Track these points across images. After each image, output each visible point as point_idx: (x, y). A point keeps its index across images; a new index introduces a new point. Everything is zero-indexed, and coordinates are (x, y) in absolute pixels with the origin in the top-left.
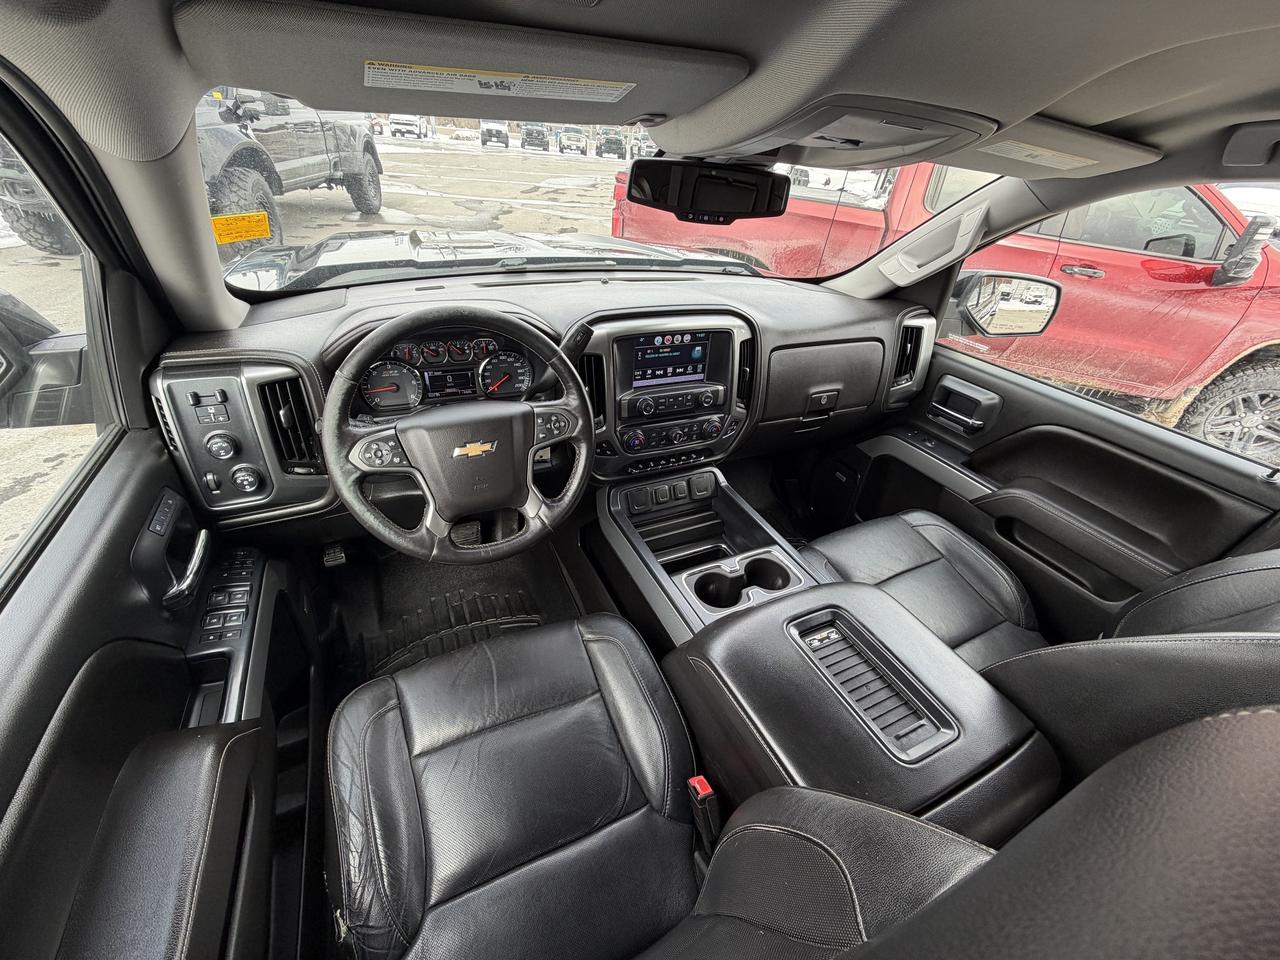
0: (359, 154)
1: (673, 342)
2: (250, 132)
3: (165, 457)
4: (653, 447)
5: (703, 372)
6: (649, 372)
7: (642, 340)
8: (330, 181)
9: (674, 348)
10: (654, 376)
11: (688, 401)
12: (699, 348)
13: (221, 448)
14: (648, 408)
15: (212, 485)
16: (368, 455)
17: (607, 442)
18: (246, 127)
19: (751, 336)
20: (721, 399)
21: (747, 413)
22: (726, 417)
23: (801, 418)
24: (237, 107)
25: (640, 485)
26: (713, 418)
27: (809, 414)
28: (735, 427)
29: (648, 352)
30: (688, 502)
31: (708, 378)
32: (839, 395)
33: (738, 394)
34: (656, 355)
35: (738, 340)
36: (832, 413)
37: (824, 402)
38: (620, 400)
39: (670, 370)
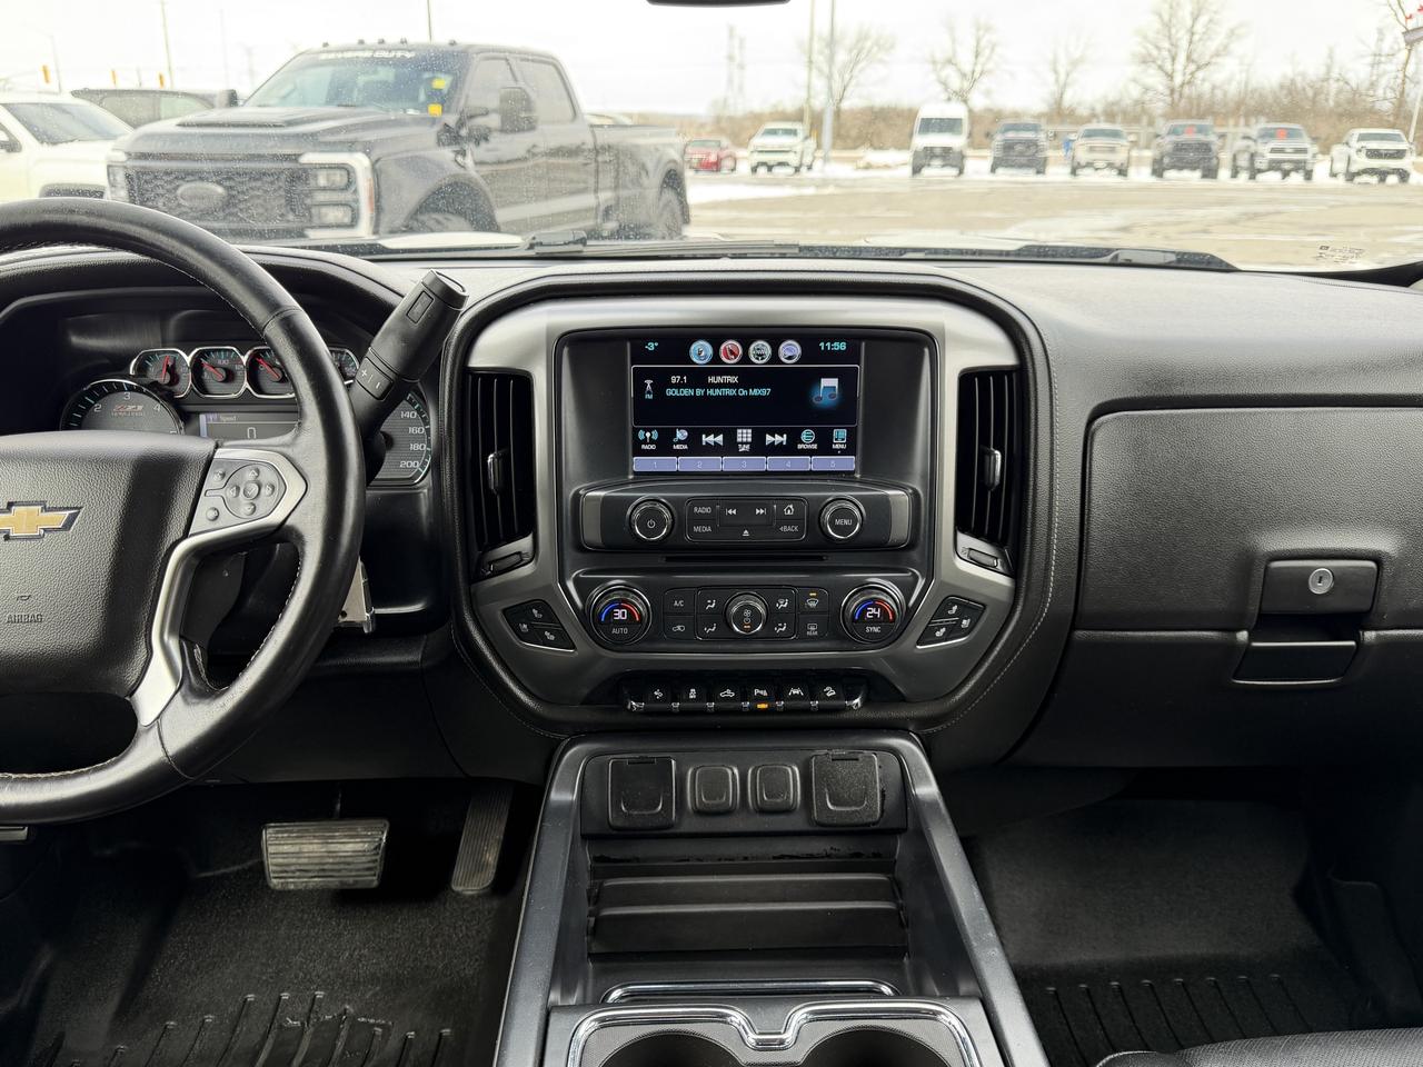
1: (745, 359)
2: (468, 159)
4: (678, 638)
5: (850, 450)
6: (681, 434)
7: (651, 346)
9: (749, 376)
10: (695, 448)
11: (789, 521)
12: (834, 382)
14: (651, 524)
17: (543, 607)
19: (1006, 357)
20: (900, 529)
21: (1016, 591)
22: (921, 583)
23: (1243, 636)
24: (461, 124)
25: (652, 749)
26: (874, 579)
27: (1267, 623)
28: (965, 623)
29: (674, 379)
30: (805, 827)
31: (866, 466)
32: (1388, 570)
33: (962, 524)
34: (699, 392)
35: (954, 364)
36: (1370, 635)
37: (1319, 589)
38: (577, 496)
39: (744, 435)
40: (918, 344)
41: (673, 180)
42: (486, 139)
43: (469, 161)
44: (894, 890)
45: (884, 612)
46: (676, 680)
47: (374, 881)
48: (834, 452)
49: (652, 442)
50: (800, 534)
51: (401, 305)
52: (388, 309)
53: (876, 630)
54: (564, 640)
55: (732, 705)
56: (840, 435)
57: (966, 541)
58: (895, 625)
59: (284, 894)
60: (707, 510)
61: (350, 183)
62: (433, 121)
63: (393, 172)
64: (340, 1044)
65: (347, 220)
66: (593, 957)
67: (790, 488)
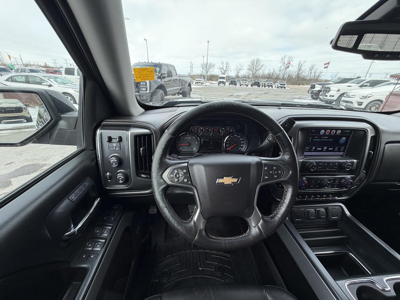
0: (187, 87)
1: (330, 133)
2: (163, 81)
3: (94, 163)
4: (311, 188)
5: (344, 151)
6: (314, 148)
7: (313, 131)
8: (179, 93)
9: (330, 136)
10: (316, 150)
12: (344, 138)
13: (114, 162)
14: (314, 167)
15: (108, 178)
16: (172, 176)
18: (162, 80)
19: (374, 133)
23: (396, 183)
24: (161, 76)
28: (358, 183)
29: (316, 137)
34: (320, 140)
39: (325, 148)
40: (365, 132)
41: (190, 85)
42: (165, 78)
45: (351, 183)
49: (308, 149)
53: (350, 187)
56: (342, 149)
61: (146, 84)
62: (157, 75)
63: (152, 82)
65: (146, 90)
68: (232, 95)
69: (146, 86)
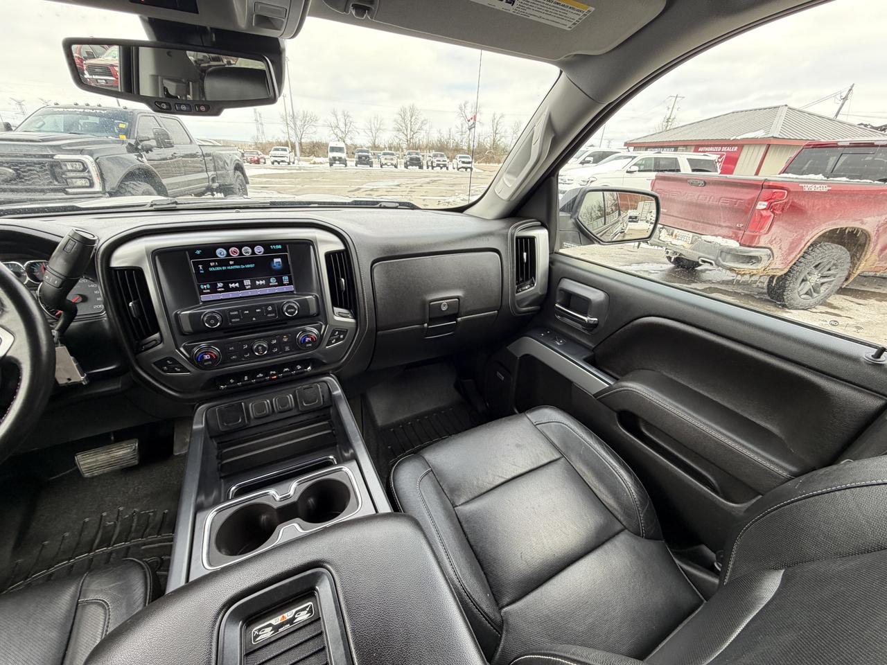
0: (231, 172)
1: (241, 254)
4: (234, 361)
5: (290, 283)
6: (220, 285)
7: (198, 252)
8: (210, 190)
9: (245, 260)
10: (227, 289)
11: (270, 312)
12: (279, 260)
14: (212, 322)
17: (171, 359)
18: (142, 156)
19: (341, 247)
20: (313, 310)
21: (357, 323)
22: (324, 327)
23: (426, 325)
24: (137, 144)
25: (234, 401)
26: (308, 328)
27: (432, 321)
28: (342, 336)
29: (212, 264)
30: (297, 413)
31: (296, 288)
32: (461, 301)
33: (335, 304)
34: (224, 268)
35: (322, 250)
36: (459, 319)
37: (444, 309)
38: (176, 315)
39: (247, 282)
40: (307, 244)
41: (239, 168)
42: (152, 151)
43: (144, 159)
44: (330, 426)
45: (312, 339)
46: (238, 375)
47: (136, 462)
48: (285, 285)
49: (208, 289)
50: (275, 317)
51: (62, 242)
52: (57, 244)
53: (310, 345)
54: (184, 369)
55: (263, 379)
56: (286, 279)
57: (337, 310)
58: (317, 342)
59: (93, 478)
60: (236, 313)
61: (85, 169)
62: (123, 142)
63: (106, 165)
64: (134, 525)
65: (88, 184)
66: (221, 478)
67: (268, 300)
68: (359, 189)
69: (85, 174)
